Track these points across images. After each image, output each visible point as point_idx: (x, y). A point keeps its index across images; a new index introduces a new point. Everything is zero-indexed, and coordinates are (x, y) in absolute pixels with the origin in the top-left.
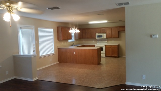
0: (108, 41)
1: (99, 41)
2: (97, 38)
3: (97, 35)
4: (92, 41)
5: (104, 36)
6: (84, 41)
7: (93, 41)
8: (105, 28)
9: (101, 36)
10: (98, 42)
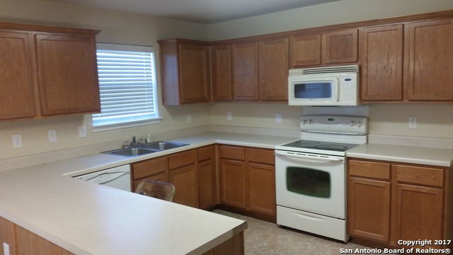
0: (374, 124)
1: (311, 121)
2: (293, 101)
3: (296, 77)
4: (274, 117)
5: (344, 89)
6: (230, 118)
7: (279, 120)
8: (354, 31)
9: (325, 90)
10: (307, 126)
